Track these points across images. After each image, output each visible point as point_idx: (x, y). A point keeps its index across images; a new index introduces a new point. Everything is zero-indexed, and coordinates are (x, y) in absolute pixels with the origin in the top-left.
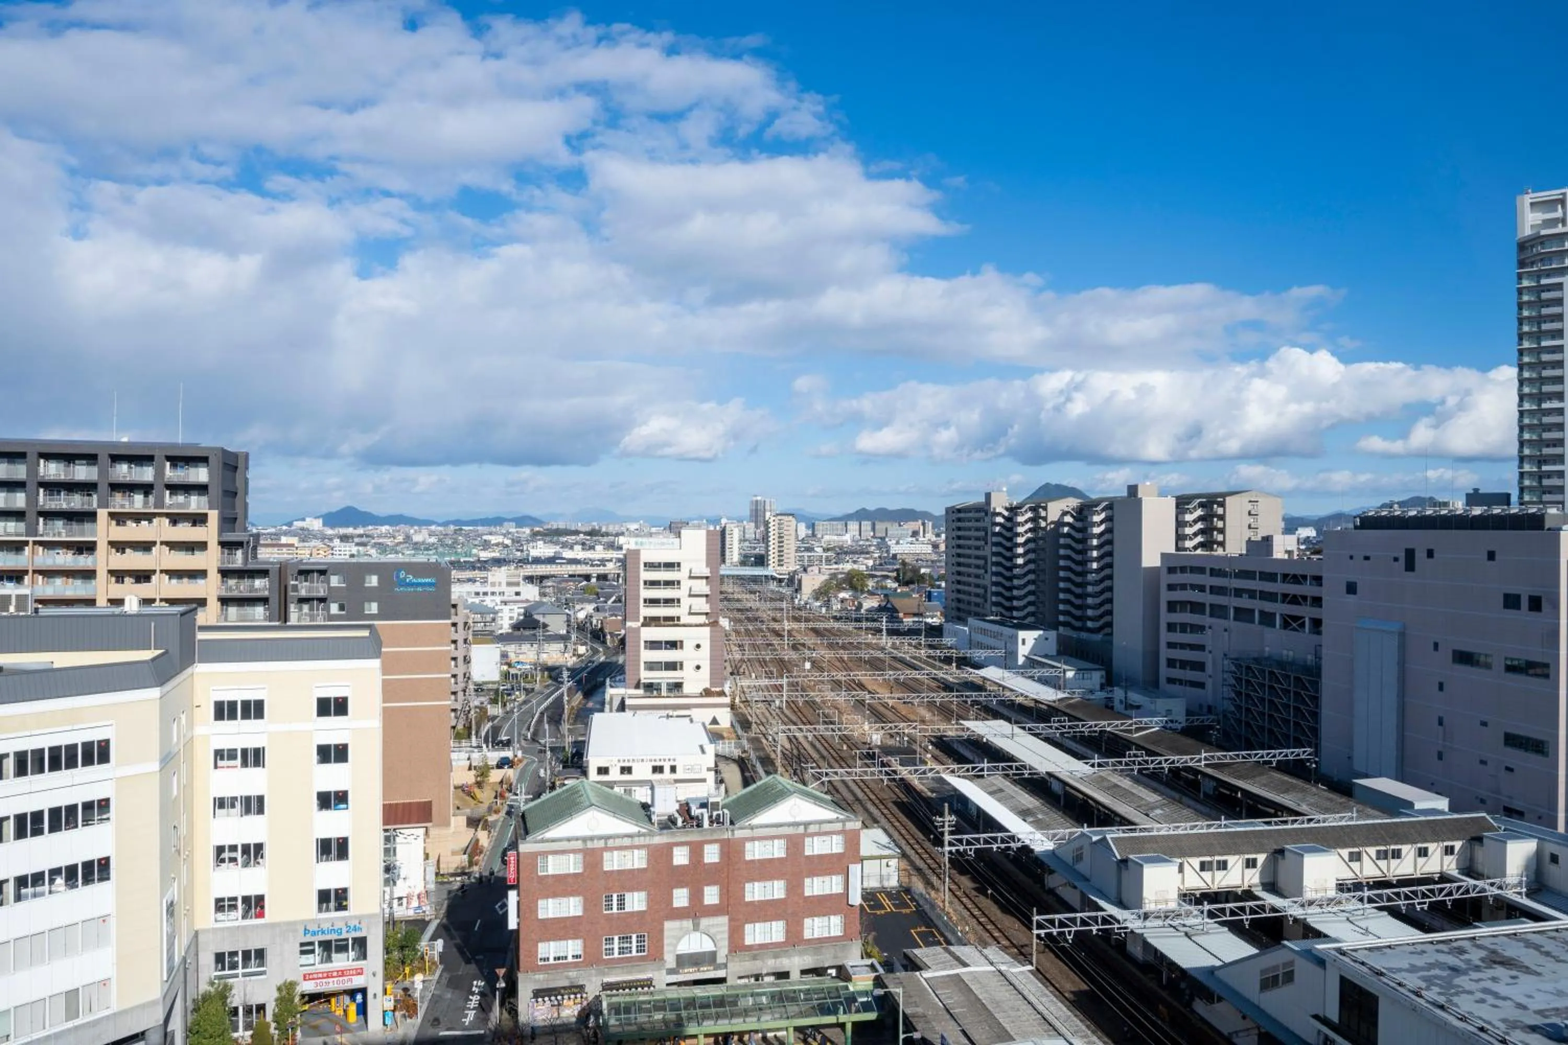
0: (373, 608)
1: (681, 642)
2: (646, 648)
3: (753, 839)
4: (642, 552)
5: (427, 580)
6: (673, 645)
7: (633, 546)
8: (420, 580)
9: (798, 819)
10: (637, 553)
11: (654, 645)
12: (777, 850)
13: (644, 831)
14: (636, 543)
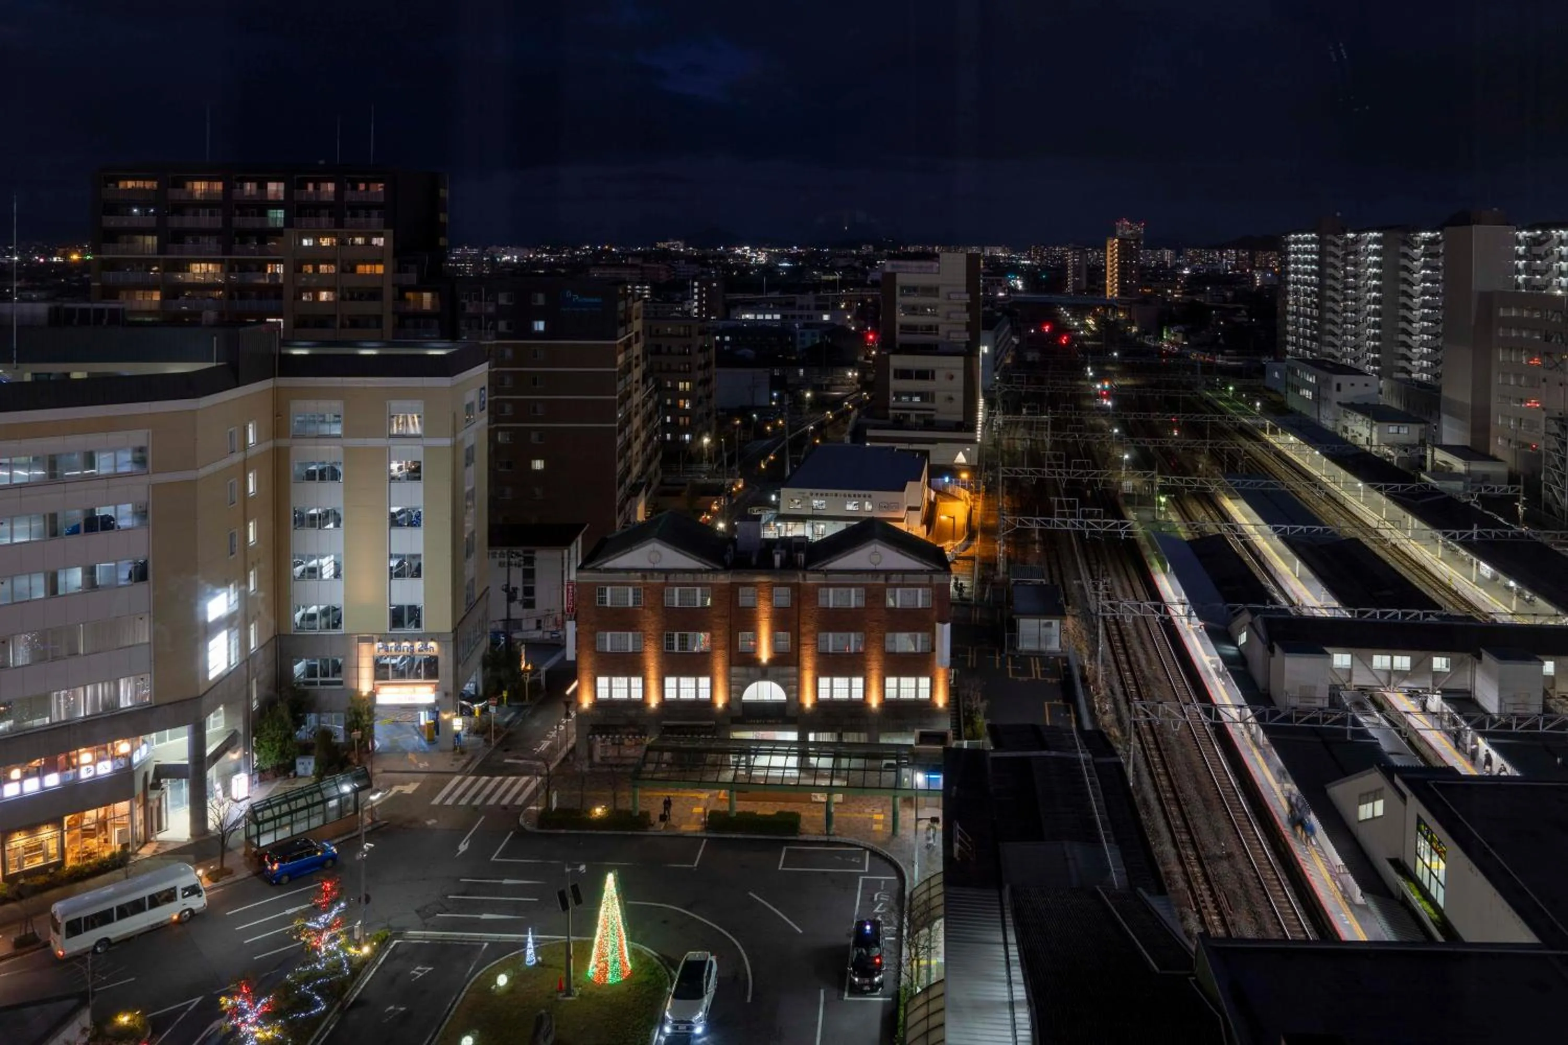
0: (540, 326)
1: (933, 372)
2: (896, 377)
3: (828, 586)
4: (898, 276)
5: (591, 300)
6: (924, 375)
7: (888, 269)
8: (586, 300)
9: (879, 567)
10: (893, 276)
11: (904, 374)
12: (854, 599)
13: (707, 567)
14: (893, 266)
